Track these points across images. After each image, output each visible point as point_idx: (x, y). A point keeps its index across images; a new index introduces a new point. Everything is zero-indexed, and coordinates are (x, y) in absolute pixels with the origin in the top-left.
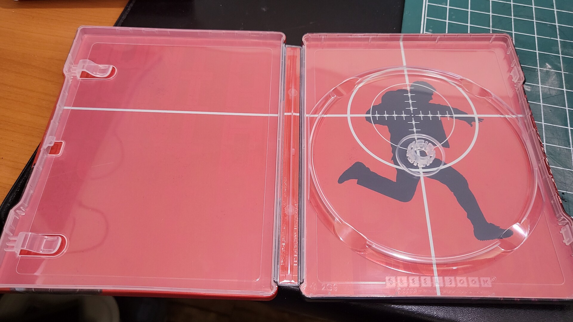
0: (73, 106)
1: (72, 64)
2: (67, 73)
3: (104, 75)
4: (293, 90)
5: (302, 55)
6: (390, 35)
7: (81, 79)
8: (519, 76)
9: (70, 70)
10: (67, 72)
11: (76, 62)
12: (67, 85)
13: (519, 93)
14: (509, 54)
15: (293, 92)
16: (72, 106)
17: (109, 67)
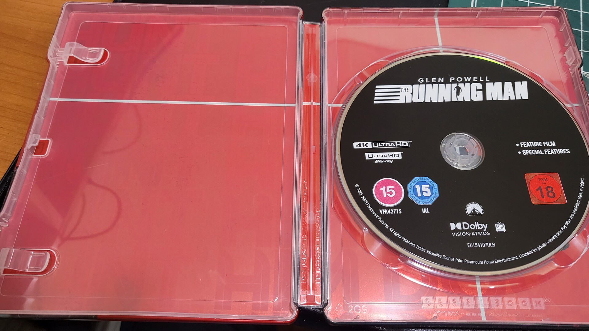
0: (61, 97)
1: (58, 48)
2: (52, 59)
3: (95, 59)
4: (312, 75)
5: (322, 33)
6: (424, 10)
7: (68, 64)
8: (575, 58)
9: (56, 55)
10: (52, 56)
11: (62, 45)
12: (52, 72)
13: (575, 78)
14: (562, 31)
15: (312, 77)
16: (59, 97)
17: (100, 50)
